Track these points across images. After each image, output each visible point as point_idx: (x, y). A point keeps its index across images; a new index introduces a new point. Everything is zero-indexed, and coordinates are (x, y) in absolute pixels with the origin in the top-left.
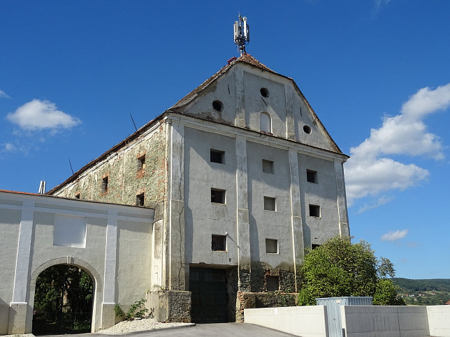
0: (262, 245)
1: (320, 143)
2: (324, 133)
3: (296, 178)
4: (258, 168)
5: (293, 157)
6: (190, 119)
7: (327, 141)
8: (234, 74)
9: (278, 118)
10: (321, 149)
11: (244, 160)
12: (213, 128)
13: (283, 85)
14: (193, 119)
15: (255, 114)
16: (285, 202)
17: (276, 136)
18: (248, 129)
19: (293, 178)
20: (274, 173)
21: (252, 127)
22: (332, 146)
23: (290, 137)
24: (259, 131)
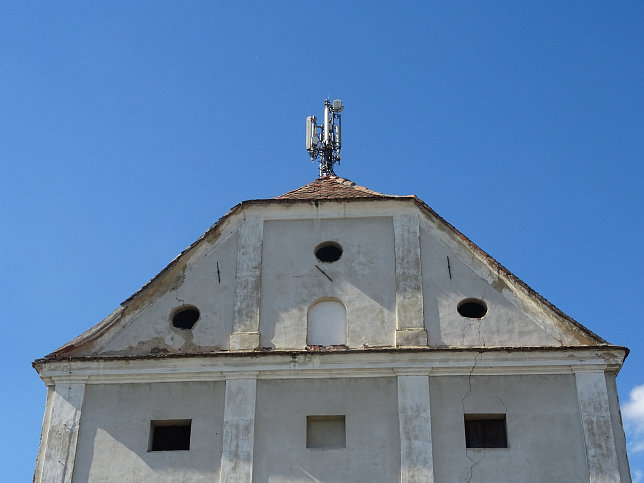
1: (521, 334)
2: (531, 304)
3: (424, 445)
4: (290, 440)
5: (414, 388)
6: (94, 364)
7: (550, 321)
8: (237, 235)
9: (368, 301)
10: (509, 350)
11: (247, 428)
12: (154, 371)
13: (389, 220)
14: (102, 364)
15: (295, 312)
17: (360, 347)
18: (265, 352)
19: (410, 448)
20: (343, 444)
21: (280, 344)
22: (567, 331)
23: (407, 340)
24: (303, 347)
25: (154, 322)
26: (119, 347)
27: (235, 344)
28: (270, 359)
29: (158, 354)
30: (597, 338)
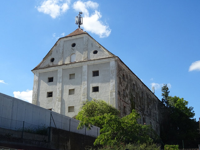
0: (67, 109)
1: (103, 56)
3: (86, 77)
4: (67, 78)
5: (85, 68)
6: (39, 70)
7: (107, 53)
8: (60, 44)
9: (79, 53)
11: (61, 77)
12: (48, 70)
13: (83, 38)
14: (40, 70)
15: (68, 57)
16: (79, 89)
17: (78, 62)
18: (63, 64)
19: (84, 78)
20: (75, 78)
21: (66, 63)
22: (110, 54)
23: (84, 59)
24: (69, 63)
25: (48, 62)
26: (43, 66)
27: (59, 64)
28: (65, 65)
29: (49, 67)
30: (114, 55)
